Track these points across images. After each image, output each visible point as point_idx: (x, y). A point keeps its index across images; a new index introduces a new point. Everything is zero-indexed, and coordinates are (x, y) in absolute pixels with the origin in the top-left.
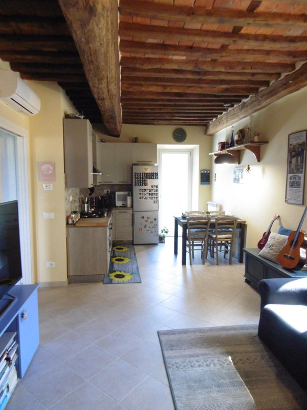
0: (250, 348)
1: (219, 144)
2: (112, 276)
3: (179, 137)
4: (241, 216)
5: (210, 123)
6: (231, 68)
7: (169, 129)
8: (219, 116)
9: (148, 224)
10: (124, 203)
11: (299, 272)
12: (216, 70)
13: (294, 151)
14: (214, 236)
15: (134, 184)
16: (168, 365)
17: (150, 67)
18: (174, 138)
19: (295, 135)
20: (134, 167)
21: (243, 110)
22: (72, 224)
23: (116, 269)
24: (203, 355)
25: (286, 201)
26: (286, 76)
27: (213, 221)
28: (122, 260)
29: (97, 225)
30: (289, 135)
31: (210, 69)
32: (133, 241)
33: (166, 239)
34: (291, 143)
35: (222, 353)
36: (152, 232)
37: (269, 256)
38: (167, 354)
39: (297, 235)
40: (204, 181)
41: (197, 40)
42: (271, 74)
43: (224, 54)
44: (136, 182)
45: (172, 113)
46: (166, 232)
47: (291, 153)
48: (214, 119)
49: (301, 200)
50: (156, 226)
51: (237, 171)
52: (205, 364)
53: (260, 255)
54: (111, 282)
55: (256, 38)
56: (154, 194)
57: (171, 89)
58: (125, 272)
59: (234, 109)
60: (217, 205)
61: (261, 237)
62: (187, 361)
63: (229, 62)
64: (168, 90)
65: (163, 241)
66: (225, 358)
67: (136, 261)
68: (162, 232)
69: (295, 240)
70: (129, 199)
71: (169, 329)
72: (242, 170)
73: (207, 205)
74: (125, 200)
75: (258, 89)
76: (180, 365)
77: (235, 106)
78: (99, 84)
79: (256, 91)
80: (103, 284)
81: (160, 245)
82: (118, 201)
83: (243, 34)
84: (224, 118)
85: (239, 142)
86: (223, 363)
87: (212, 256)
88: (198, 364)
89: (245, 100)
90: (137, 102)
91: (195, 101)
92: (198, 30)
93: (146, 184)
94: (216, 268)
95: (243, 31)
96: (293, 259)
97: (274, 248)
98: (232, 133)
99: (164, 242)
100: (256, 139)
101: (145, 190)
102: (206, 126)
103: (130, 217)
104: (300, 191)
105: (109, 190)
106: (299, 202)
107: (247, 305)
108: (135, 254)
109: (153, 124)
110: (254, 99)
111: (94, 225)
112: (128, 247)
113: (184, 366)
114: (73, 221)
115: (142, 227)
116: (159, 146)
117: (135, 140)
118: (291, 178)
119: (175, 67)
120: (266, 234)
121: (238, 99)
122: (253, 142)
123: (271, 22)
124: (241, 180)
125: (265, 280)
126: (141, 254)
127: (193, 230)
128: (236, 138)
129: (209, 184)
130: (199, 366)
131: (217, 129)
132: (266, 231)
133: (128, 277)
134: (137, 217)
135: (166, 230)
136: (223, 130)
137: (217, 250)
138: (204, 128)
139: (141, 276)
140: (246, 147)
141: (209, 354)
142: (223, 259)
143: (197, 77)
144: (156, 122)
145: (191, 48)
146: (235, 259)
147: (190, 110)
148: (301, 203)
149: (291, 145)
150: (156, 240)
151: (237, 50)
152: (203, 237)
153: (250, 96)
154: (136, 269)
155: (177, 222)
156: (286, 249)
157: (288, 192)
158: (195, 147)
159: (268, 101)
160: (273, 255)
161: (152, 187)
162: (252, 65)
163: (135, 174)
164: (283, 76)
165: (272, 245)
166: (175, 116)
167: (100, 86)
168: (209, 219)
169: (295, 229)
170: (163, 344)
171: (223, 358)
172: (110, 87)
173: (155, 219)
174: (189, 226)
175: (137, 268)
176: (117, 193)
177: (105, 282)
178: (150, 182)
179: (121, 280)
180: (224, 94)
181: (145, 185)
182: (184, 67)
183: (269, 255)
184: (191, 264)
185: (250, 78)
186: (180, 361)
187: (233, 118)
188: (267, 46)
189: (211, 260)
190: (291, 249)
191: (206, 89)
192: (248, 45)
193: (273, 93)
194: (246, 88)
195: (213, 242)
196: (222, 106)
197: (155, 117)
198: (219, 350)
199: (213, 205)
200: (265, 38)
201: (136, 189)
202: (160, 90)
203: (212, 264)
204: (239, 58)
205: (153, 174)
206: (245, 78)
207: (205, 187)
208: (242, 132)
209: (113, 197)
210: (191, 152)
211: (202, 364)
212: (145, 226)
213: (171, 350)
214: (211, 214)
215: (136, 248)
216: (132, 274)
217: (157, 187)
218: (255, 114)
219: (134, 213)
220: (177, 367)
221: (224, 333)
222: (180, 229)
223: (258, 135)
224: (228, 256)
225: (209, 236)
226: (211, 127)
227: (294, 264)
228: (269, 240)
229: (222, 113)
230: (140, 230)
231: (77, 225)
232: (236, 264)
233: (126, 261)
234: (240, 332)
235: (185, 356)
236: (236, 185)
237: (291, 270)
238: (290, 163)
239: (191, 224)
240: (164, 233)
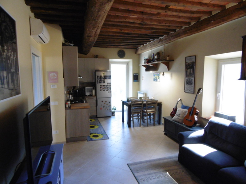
0: (176, 167)
1: (145, 59)
2: (91, 136)
3: (121, 55)
4: (159, 99)
5: (139, 47)
6: (160, 23)
7: (115, 51)
8: (145, 45)
9: (105, 105)
10: (91, 93)
11: (194, 127)
12: (152, 23)
13: (189, 66)
14: (146, 111)
15: (97, 82)
16: (138, 180)
17: (118, 20)
18: (118, 55)
19: (188, 58)
20: (97, 72)
21: (160, 43)
22: (68, 108)
23: (92, 132)
24: (154, 173)
25: (184, 91)
26: (185, 28)
27: (145, 102)
28: (94, 127)
29: (84, 108)
30: (186, 58)
31: (149, 23)
32: (97, 115)
33: (116, 113)
34: (187, 61)
35: (164, 171)
36: (107, 110)
37: (178, 120)
38: (136, 175)
39: (193, 109)
40: (135, 80)
41: (148, 10)
42: (178, 27)
43: (158, 17)
44: (98, 81)
45: (120, 42)
46: (115, 109)
47: (187, 67)
48: (141, 46)
49: (193, 91)
50: (110, 106)
51: (156, 75)
52: (157, 178)
53: (173, 120)
54: (91, 140)
55: (176, 10)
56: (108, 87)
57: (124, 31)
58: (98, 134)
59: (154, 41)
60: (144, 94)
61: (172, 111)
62: (147, 177)
63: (159, 20)
64: (123, 31)
65: (114, 114)
66: (165, 173)
67: (102, 126)
68: (113, 109)
69: (192, 111)
70: (94, 91)
71: (133, 162)
72: (159, 75)
73: (137, 93)
74: (92, 92)
75: (169, 33)
76: (145, 179)
77: (155, 40)
78: (92, 29)
79: (167, 33)
80: (88, 141)
81: (112, 117)
82: (87, 92)
84: (148, 46)
85: (158, 60)
86: (165, 176)
87: (144, 122)
88: (153, 178)
89: (162, 38)
90: (103, 37)
91: (135, 37)
92: (149, 5)
93: (104, 82)
94: (147, 128)
95: (170, 7)
96: (191, 121)
97: (180, 116)
98: (153, 54)
99: (114, 115)
100: (168, 58)
101: (103, 85)
102: (136, 50)
103: (95, 101)
104: (192, 87)
105: (81, 86)
106: (192, 92)
107: (169, 147)
108: (100, 123)
109: (107, 47)
110: (167, 37)
111: (82, 108)
112: (95, 119)
113: (147, 180)
114: (69, 106)
115: (102, 107)
116: (110, 60)
117: (96, 57)
118: (187, 80)
119: (131, 21)
120: (175, 109)
121: (158, 37)
122: (166, 60)
123: (185, 5)
124: (158, 80)
126: (103, 122)
127: (133, 108)
128: (156, 57)
129: (138, 81)
130: (154, 178)
131: (144, 51)
132: (174, 107)
133: (100, 137)
134: (99, 101)
135: (115, 108)
136: (146, 53)
137: (147, 118)
138: (135, 50)
139: (108, 135)
140: (162, 63)
141: (157, 172)
142: (150, 123)
143: (141, 26)
144: (109, 46)
145: (142, 13)
146: (156, 123)
147: (130, 41)
148: (193, 92)
149: (187, 62)
150: (110, 114)
151: (165, 15)
152: (139, 111)
153: (164, 36)
154: (104, 132)
155: (124, 103)
156: (187, 116)
157: (185, 87)
158: (130, 61)
159: (175, 39)
160: (180, 119)
161: (107, 84)
162: (170, 22)
163: (98, 76)
164: (183, 28)
165: (179, 115)
166: (121, 44)
167: (93, 31)
168: (143, 101)
169: (191, 106)
170: (132, 170)
171: (164, 173)
172: (97, 31)
173: (110, 102)
174: (132, 106)
175: (104, 130)
176: (86, 88)
177: (88, 140)
178: (107, 81)
179: (97, 138)
180: (152, 34)
181: (103, 83)
182: (136, 21)
183: (178, 119)
184: (133, 127)
185: (168, 27)
186: (144, 177)
187: (154, 46)
188: (181, 14)
189: (143, 124)
190: (190, 116)
191: (143, 31)
192: (169, 13)
193: (178, 35)
194: (163, 32)
195: (144, 114)
196: (149, 40)
197: (109, 44)
198: (161, 170)
199: (141, 93)
200: (180, 11)
201: (98, 85)
202: (118, 31)
203: (144, 126)
204: (166, 18)
205: (107, 76)
206: (165, 28)
207: (136, 83)
208: (158, 54)
209: (84, 90)
210: (127, 64)
211: (155, 177)
212: (104, 107)
213: (138, 172)
214: (143, 99)
215: (99, 119)
216: (102, 135)
217: (110, 83)
218: (166, 45)
219: (97, 99)
220: (143, 180)
221: (162, 161)
222: (126, 108)
223: (168, 56)
224: (152, 121)
225: (143, 111)
226: (139, 50)
227: (192, 124)
228: (177, 112)
229: (147, 43)
230: (101, 109)
231: (71, 108)
232: (157, 125)
233: (96, 127)
234: (169, 160)
235: (145, 175)
236: (155, 82)
237: (190, 127)
238: (186, 72)
239: (133, 105)
240: (114, 110)
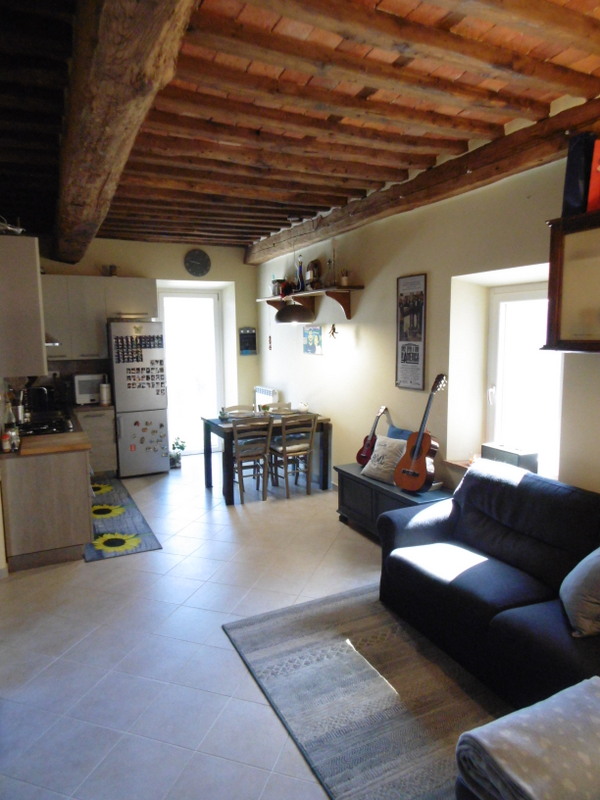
0: (372, 621)
1: (274, 282)
2: (99, 544)
3: (197, 266)
4: (322, 409)
5: (255, 243)
6: (315, 167)
7: (178, 251)
8: (272, 234)
9: (148, 436)
10: (95, 396)
11: (425, 495)
12: (291, 168)
13: (407, 305)
14: (281, 449)
15: (115, 359)
16: (258, 675)
17: (179, 153)
18: (187, 268)
19: (409, 280)
20: (112, 324)
21: (319, 231)
22: (10, 452)
23: (102, 531)
24: (307, 646)
25: (397, 384)
26: (394, 186)
27: (277, 422)
28: (108, 511)
29: (68, 449)
30: (398, 280)
31: (281, 166)
32: (118, 471)
33: (183, 461)
34: (401, 292)
35: (335, 637)
36: (155, 450)
37: (379, 474)
38: (250, 658)
39: (420, 439)
40: (247, 348)
41: (273, 126)
42: (371, 182)
43: (309, 149)
44: (118, 356)
45: (190, 224)
46: (182, 448)
47: (402, 309)
48: (263, 238)
49: (420, 381)
50: (164, 437)
51: (310, 333)
52: (314, 659)
53: (363, 475)
54: (100, 556)
55: (363, 132)
56: (155, 376)
57: (203, 188)
58: (123, 533)
59: (302, 225)
60: (274, 393)
61: (361, 445)
62: (286, 662)
63: (312, 159)
64: (197, 189)
65: (177, 465)
66: (341, 643)
67: (136, 507)
68: (174, 448)
69: (418, 445)
70: (105, 389)
71: (240, 618)
72: (320, 331)
73: (255, 392)
74: (98, 391)
75: (346, 199)
76: (277, 669)
77: (305, 220)
78: (87, 182)
79: (342, 202)
80: (86, 562)
81: (173, 473)
82: (81, 393)
83: (343, 125)
84: (282, 239)
85: (315, 284)
86: (341, 651)
87: (275, 484)
88: (304, 661)
89: (324, 214)
90: (129, 204)
91: (239, 209)
92: (276, 110)
93: (139, 359)
94: (285, 504)
95: (344, 121)
96: (417, 475)
97: (385, 460)
98: (301, 267)
99: (180, 467)
100: (344, 281)
101: (138, 369)
102: (246, 251)
103: (111, 425)
104: (418, 369)
105: (58, 373)
106: (417, 387)
107: (355, 560)
108: (129, 496)
109: (145, 240)
110: (340, 215)
111: (62, 449)
112: (111, 485)
113: (284, 670)
114: (13, 445)
115: (136, 441)
116: (160, 283)
117: (110, 271)
118: (403, 348)
119: (223, 157)
120: (369, 439)
121: (312, 211)
122: (340, 286)
123: (389, 118)
124: (318, 348)
125: (387, 513)
126: (140, 493)
127: (239, 441)
128: (309, 276)
129: (255, 353)
130: (307, 664)
131: (269, 256)
132: (368, 434)
133: (131, 543)
134: (125, 423)
135: (180, 444)
136: (280, 261)
137: (286, 473)
138: (243, 250)
139: (157, 536)
140: (328, 294)
141: (317, 643)
142: (294, 486)
143: (257, 175)
144: (155, 237)
145: (257, 133)
146: (315, 486)
147: (224, 221)
148: (421, 387)
149: (402, 295)
150: (166, 465)
151: (330, 144)
152: (261, 452)
153: (333, 208)
154: (143, 526)
155: (209, 427)
156: (405, 462)
157: (399, 373)
158: (228, 286)
159: (365, 221)
160: (386, 472)
161: (152, 363)
162: (349, 166)
163: (117, 338)
164: (388, 186)
165: (383, 457)
166: (193, 230)
167: (89, 186)
168: (271, 419)
169: (415, 428)
170: (238, 643)
171: (338, 644)
172: (106, 187)
173: (162, 426)
174: (236, 435)
175: (144, 522)
176: (78, 378)
177: (88, 558)
178: (150, 355)
179: (120, 549)
180: (293, 203)
181: (138, 361)
182: (239, 160)
183: (380, 472)
184: (242, 503)
185: (341, 183)
186: (274, 663)
187: (302, 241)
188: (377, 145)
189: (275, 490)
190: (414, 461)
191: (265, 193)
192: (342, 139)
193: (373, 210)
194: (328, 196)
195: (276, 458)
196: (286, 219)
197: (154, 229)
198: (329, 634)
199: (267, 393)
200: (375, 134)
201: (120, 370)
202: (183, 187)
203: (278, 498)
204: (333, 155)
205: (152, 339)
206: (333, 184)
207: (249, 359)
208: (316, 265)
209: (68, 386)
210: (219, 295)
211: (310, 658)
212: (142, 441)
213: (256, 650)
214: (271, 410)
215: (128, 484)
216: (137, 535)
217: (161, 362)
218: (338, 237)
219: (118, 415)
220: (273, 674)
221: (330, 607)
222: (217, 442)
223: (347, 274)
224: (302, 481)
225: (271, 449)
226: (256, 250)
227: (420, 482)
228: (376, 448)
229: (279, 230)
230: (133, 447)
231: (23, 452)
232: (318, 492)
233: (116, 511)
234: (353, 600)
235: (280, 655)
236: (309, 356)
237: (415, 493)
238: (401, 324)
239: (241, 431)
240: (177, 450)
